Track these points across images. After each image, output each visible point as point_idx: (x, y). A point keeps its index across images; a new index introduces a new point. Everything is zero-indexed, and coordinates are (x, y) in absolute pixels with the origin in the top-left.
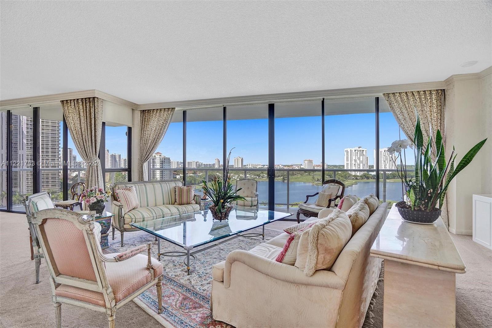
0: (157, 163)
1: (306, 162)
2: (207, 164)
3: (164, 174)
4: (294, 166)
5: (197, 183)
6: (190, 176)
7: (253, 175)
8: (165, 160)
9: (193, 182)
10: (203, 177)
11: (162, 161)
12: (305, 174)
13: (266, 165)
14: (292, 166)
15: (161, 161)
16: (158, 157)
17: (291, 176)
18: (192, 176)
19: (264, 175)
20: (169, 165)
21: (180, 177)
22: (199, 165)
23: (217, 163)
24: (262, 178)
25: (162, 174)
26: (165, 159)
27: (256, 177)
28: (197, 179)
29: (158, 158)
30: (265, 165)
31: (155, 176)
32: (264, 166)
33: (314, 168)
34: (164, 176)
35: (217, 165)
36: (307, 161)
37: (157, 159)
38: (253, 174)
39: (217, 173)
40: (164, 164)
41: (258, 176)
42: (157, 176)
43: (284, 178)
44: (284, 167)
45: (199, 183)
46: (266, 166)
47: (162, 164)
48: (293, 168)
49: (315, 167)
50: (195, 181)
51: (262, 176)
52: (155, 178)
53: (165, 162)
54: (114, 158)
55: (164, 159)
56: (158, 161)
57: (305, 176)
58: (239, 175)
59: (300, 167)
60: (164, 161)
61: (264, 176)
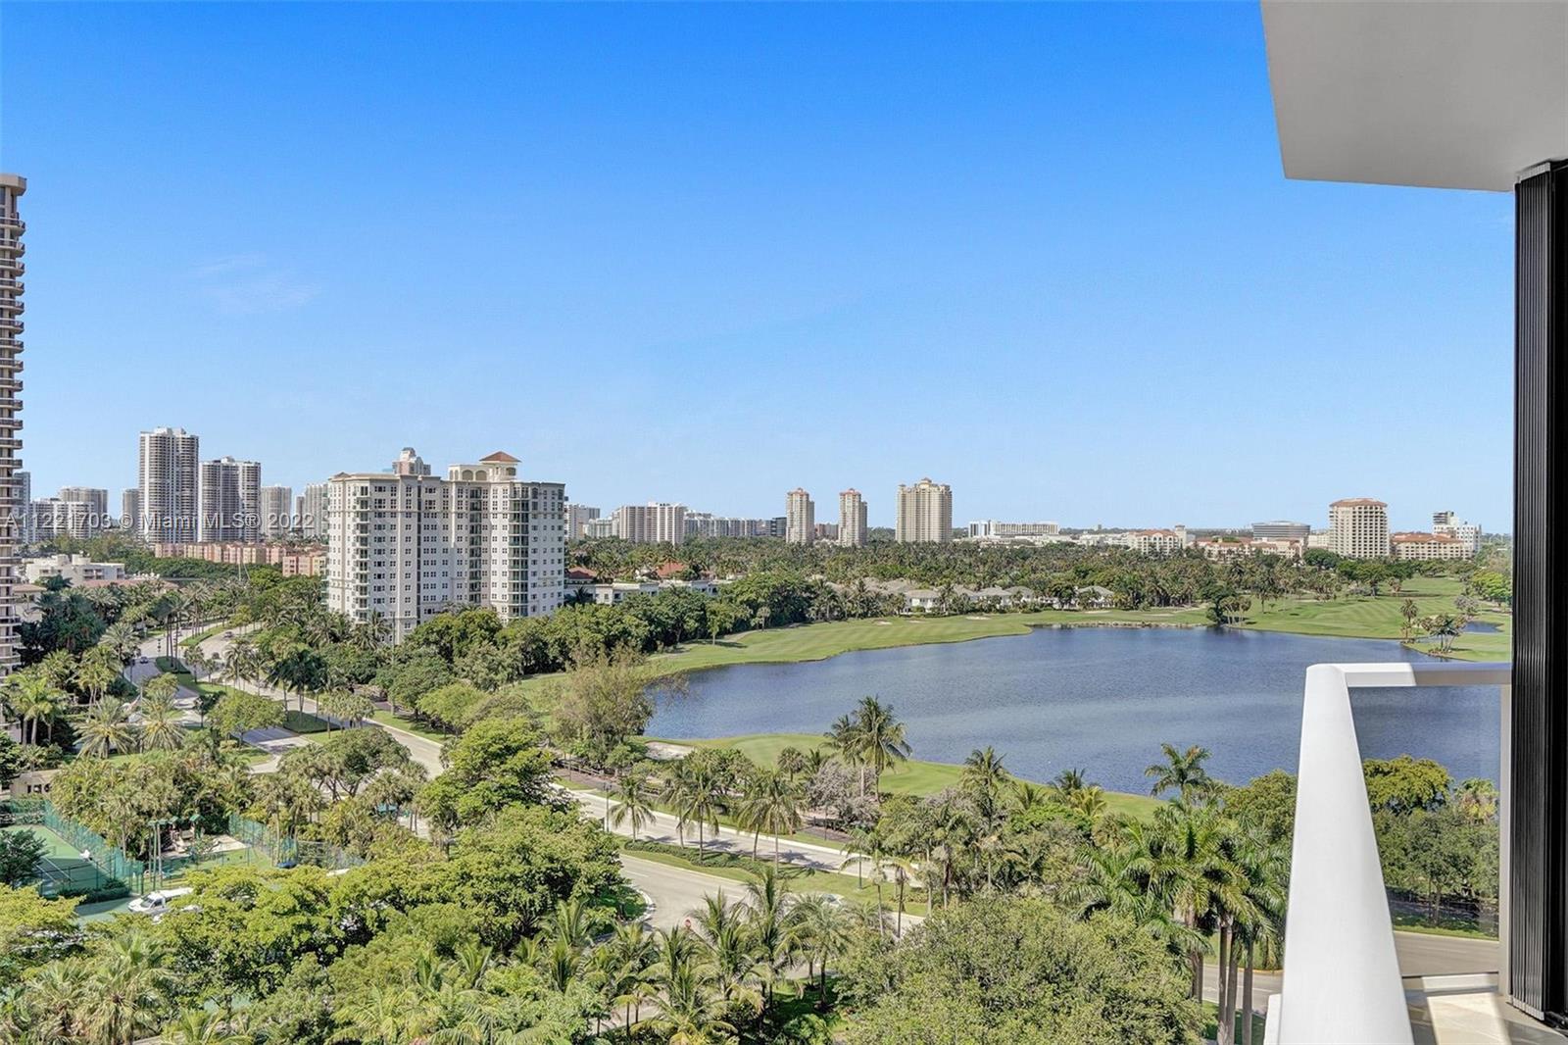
0: (495, 515)
1: (1346, 515)
2: (736, 522)
3: (531, 580)
4: (1265, 540)
5: (715, 630)
6: (674, 591)
7: (1031, 592)
8: (540, 500)
9: (691, 624)
10: (745, 597)
11: (525, 505)
12: (1346, 589)
13: (1091, 532)
14: (1248, 535)
15: (515, 504)
16: (496, 480)
17: (1265, 597)
18: (684, 589)
19: (1097, 589)
20: (560, 528)
21: (617, 596)
22: (692, 525)
23: (796, 516)
24: (1087, 606)
25: (525, 575)
26: (541, 490)
27: (1046, 600)
28: (714, 606)
29: (500, 489)
30: (1081, 531)
31: (483, 591)
32: (1076, 533)
33: (1393, 550)
34: (531, 591)
35: (797, 529)
36: (1353, 505)
37: (495, 491)
38: (1026, 585)
39: (813, 572)
40: (532, 522)
41: (1058, 593)
42: (493, 590)
43: (1218, 611)
44: (1202, 544)
45: (723, 632)
46: (1089, 537)
47: (525, 518)
48: (1259, 551)
49: (1402, 547)
50: (702, 620)
51: (1080, 596)
52: (484, 602)
53: (541, 508)
54: (226, 481)
55: (535, 494)
56: (500, 500)
57: (1348, 603)
58: (949, 589)
59: (1306, 543)
60: (535, 505)
61: (1096, 595)
